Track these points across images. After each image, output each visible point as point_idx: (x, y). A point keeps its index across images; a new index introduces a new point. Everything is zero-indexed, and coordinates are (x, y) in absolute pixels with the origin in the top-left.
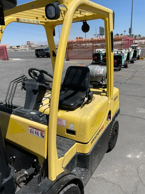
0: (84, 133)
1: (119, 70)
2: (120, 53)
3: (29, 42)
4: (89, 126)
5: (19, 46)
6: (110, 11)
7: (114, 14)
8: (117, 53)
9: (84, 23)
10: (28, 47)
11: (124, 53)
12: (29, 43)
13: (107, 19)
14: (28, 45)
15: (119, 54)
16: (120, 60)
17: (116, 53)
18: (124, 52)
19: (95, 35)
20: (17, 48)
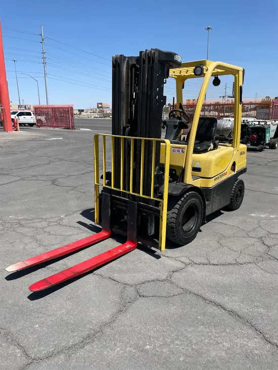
0: (209, 169)
1: (261, 150)
2: (263, 123)
3: (101, 104)
4: (213, 163)
5: (83, 111)
6: (241, 69)
7: (244, 72)
8: (259, 124)
9: (215, 77)
10: (99, 112)
11: (269, 125)
12: (100, 106)
13: (237, 75)
14: (98, 110)
15: (262, 125)
16: (262, 135)
17: (257, 123)
18: (270, 123)
19: (223, 97)
20: (78, 113)
